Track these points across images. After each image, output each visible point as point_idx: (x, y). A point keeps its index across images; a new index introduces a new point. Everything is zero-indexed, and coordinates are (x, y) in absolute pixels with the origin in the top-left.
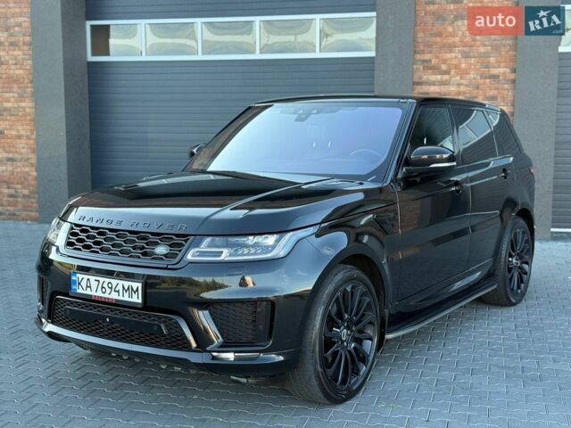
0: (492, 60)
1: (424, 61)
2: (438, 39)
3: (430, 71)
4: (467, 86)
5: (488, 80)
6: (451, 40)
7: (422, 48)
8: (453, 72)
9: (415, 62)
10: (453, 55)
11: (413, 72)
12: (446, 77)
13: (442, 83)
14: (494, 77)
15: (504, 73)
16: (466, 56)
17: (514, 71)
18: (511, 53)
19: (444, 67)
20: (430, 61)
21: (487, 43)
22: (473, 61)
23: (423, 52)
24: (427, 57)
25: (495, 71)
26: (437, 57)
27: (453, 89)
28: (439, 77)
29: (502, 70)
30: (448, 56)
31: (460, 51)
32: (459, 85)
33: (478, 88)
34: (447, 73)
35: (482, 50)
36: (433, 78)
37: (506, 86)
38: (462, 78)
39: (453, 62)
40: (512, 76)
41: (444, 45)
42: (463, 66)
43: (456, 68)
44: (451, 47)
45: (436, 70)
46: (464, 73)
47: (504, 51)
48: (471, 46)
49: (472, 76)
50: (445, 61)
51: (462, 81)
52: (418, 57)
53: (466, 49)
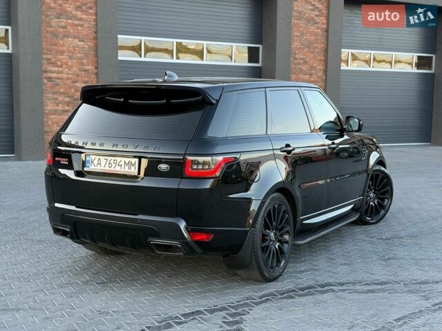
0: (85, 61)
1: (47, 59)
2: (55, 47)
3: (51, 65)
4: (73, 74)
5: (83, 73)
6: (62, 48)
7: (45, 51)
8: (64, 66)
9: (42, 59)
10: (64, 57)
11: (41, 65)
12: (60, 69)
13: (58, 72)
14: (86, 71)
15: (91, 69)
16: (71, 58)
17: (96, 68)
18: (95, 59)
19: (59, 63)
20: (51, 59)
21: (82, 52)
22: (75, 61)
23: (46, 54)
24: (49, 57)
25: (87, 68)
26: (55, 57)
27: (65, 76)
28: (56, 69)
29: (90, 67)
30: (61, 57)
31: (67, 55)
32: (68, 74)
33: (78, 76)
34: (61, 66)
35: (79, 55)
36: (53, 69)
37: (93, 76)
38: (69, 70)
39: (65, 61)
40: (96, 71)
41: (58, 51)
42: (70, 63)
43: (66, 64)
44: (62, 53)
45: (54, 64)
46: (70, 68)
47: (91, 56)
48: (73, 53)
49: (75, 69)
50: (59, 60)
51: (70, 72)
52: (44, 56)
53: (70, 54)
